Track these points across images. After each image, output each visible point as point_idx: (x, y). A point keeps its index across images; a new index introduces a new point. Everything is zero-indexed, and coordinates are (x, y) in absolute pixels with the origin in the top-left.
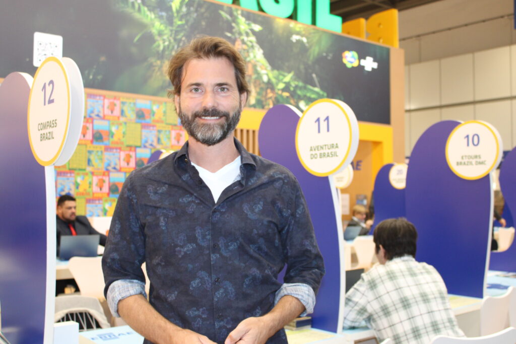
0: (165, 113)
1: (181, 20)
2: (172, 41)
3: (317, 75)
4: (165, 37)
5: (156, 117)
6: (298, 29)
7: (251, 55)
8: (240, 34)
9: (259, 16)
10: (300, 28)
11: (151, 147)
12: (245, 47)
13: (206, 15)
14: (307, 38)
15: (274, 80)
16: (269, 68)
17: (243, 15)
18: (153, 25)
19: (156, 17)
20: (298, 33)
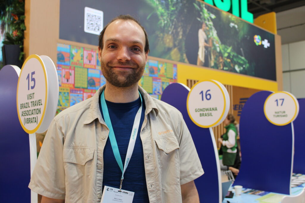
0: (166, 70)
1: (173, 7)
2: (169, 20)
3: (243, 49)
4: (165, 18)
5: (161, 73)
6: (233, 19)
7: (211, 34)
8: (205, 20)
9: (214, 9)
10: (234, 19)
11: (158, 94)
12: (207, 28)
13: (187, 5)
14: (238, 25)
15: (222, 51)
16: (220, 43)
17: (206, 7)
18: (158, 9)
19: (159, 4)
20: (233, 22)
